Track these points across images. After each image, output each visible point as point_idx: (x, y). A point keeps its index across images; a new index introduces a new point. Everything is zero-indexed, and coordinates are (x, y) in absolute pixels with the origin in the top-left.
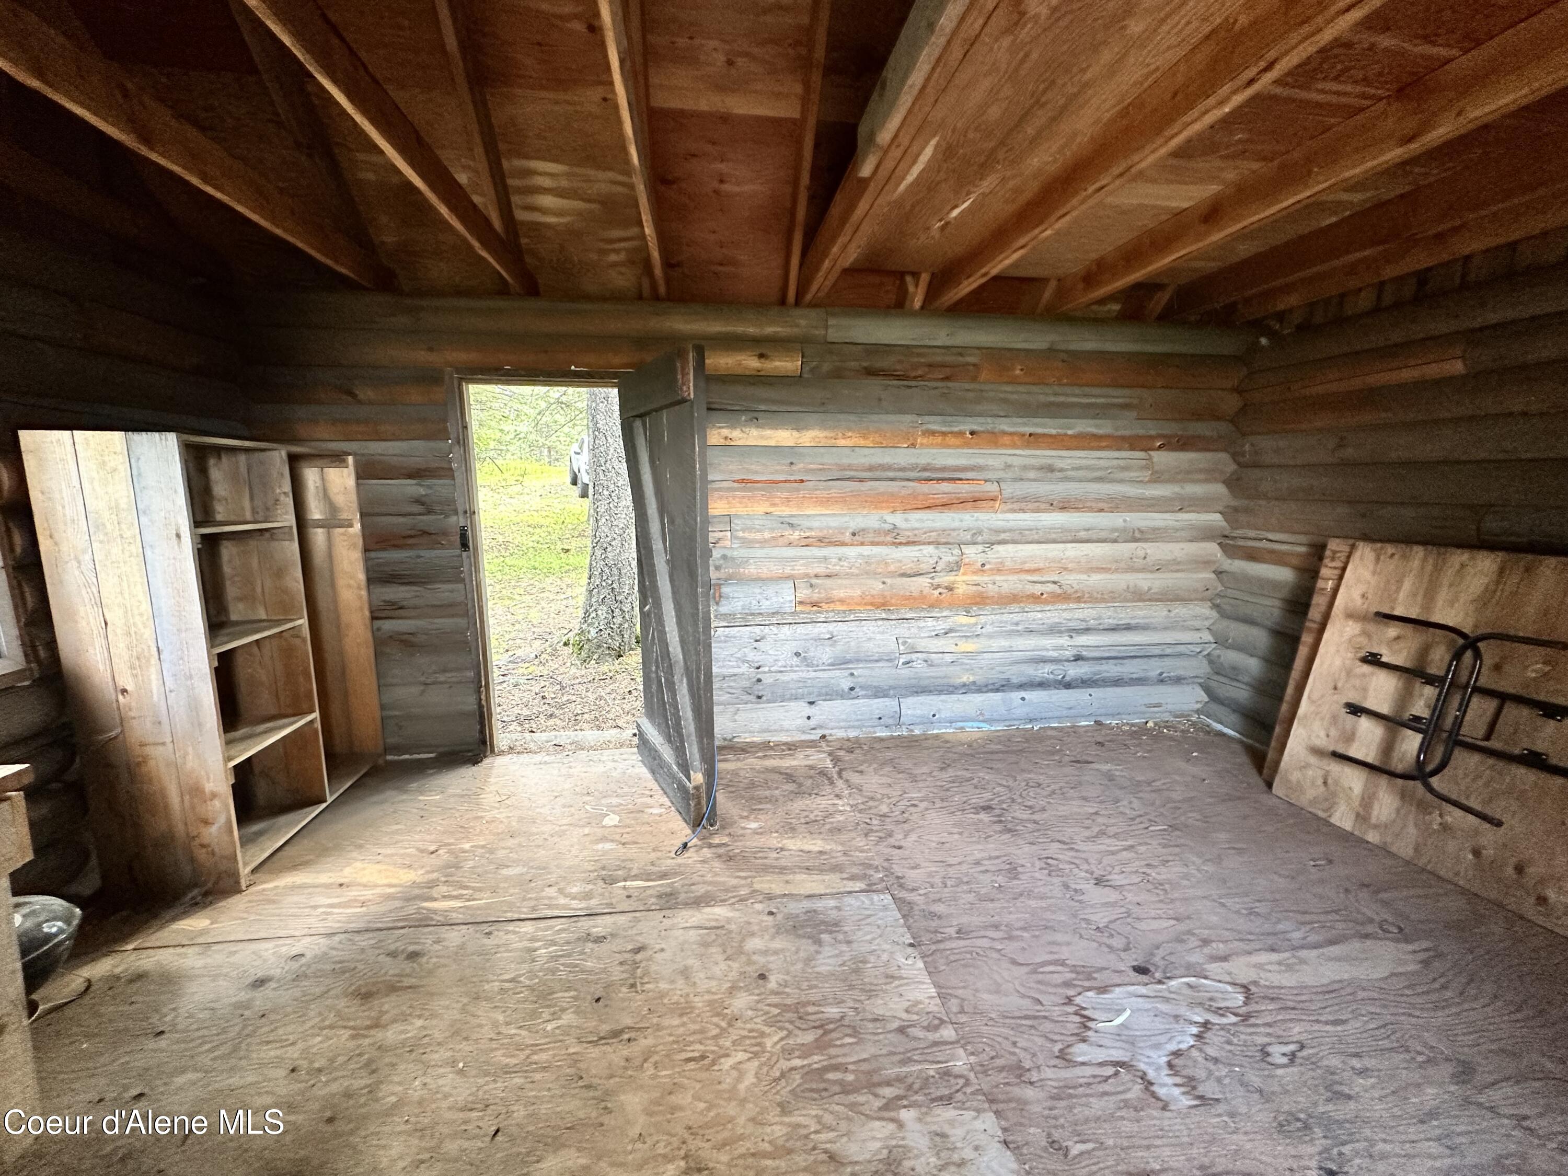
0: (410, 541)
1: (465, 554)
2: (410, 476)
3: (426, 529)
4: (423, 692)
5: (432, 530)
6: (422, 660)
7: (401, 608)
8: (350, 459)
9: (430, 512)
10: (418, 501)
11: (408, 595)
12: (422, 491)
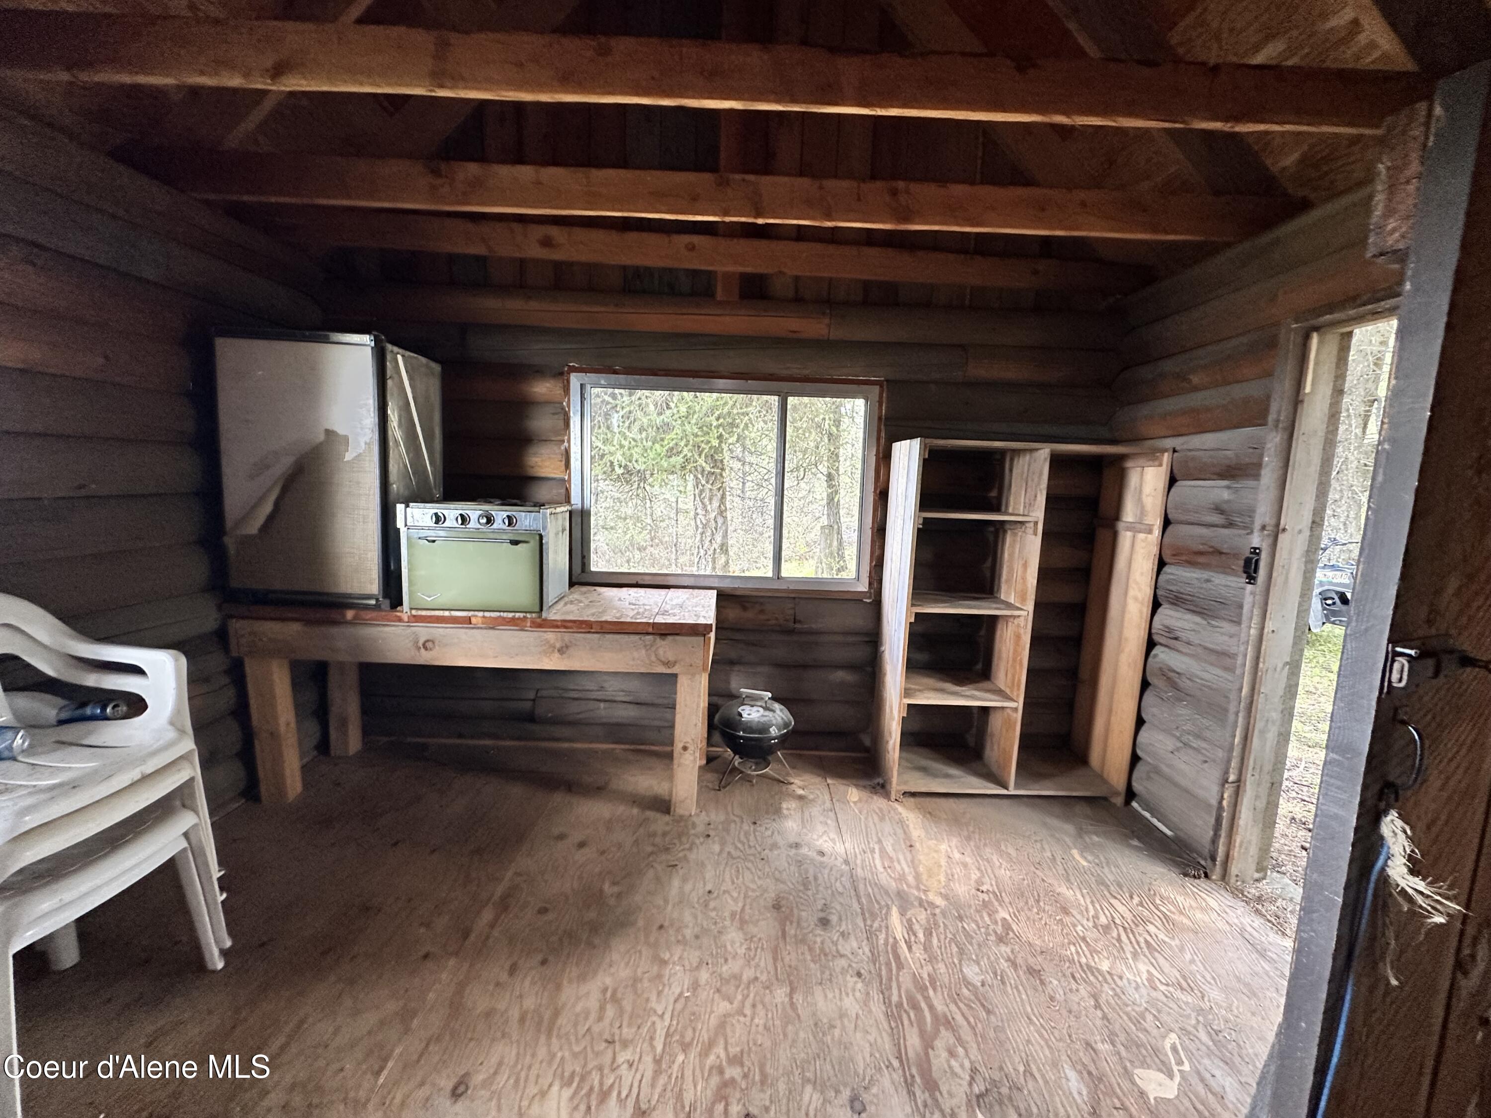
0: (1201, 559)
1: (1249, 587)
2: (1222, 476)
3: (1218, 546)
4: (1178, 749)
5: (1225, 548)
6: (1183, 711)
7: (1176, 639)
8: (1166, 457)
9: (1230, 525)
10: (1219, 509)
11: (1187, 626)
12: (1226, 495)
